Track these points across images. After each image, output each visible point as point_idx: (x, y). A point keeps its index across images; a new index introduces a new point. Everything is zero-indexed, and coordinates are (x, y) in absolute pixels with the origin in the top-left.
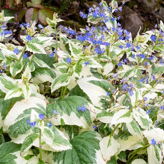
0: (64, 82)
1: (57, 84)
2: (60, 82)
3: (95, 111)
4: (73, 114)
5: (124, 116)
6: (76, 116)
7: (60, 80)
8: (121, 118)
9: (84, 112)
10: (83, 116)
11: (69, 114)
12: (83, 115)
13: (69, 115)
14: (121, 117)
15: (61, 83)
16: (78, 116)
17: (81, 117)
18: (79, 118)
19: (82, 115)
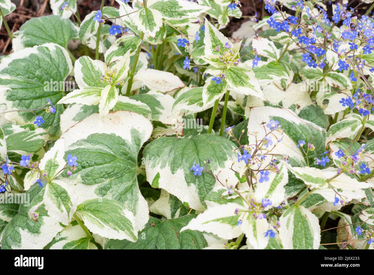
0: (196, 104)
1: (181, 103)
2: (186, 102)
3: (228, 182)
4: (181, 173)
5: (224, 220)
6: (184, 179)
7: (188, 99)
8: (216, 222)
9: (202, 177)
10: (195, 184)
11: (173, 171)
12: (197, 183)
13: (173, 173)
14: (218, 220)
15: (188, 103)
16: (187, 182)
17: (192, 184)
18: (188, 185)
19: (194, 182)
